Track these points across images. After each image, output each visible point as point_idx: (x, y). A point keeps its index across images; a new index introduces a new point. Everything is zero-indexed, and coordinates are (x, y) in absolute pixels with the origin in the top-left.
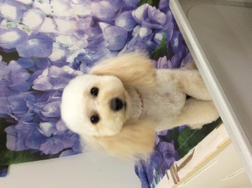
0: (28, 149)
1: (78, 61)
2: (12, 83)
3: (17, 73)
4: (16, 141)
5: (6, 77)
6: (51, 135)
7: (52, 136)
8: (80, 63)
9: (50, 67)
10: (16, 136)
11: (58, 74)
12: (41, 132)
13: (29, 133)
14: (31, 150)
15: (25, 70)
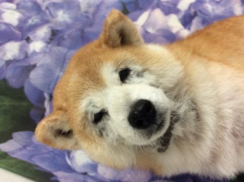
0: (32, 163)
1: (193, 11)
2: (91, 25)
3: (108, 8)
4: (20, 149)
5: (92, 10)
6: (84, 172)
7: (85, 174)
8: (195, 14)
9: (153, 9)
10: (25, 147)
11: (158, 27)
12: (69, 162)
13: (48, 153)
14: (37, 166)
15: (121, 5)
